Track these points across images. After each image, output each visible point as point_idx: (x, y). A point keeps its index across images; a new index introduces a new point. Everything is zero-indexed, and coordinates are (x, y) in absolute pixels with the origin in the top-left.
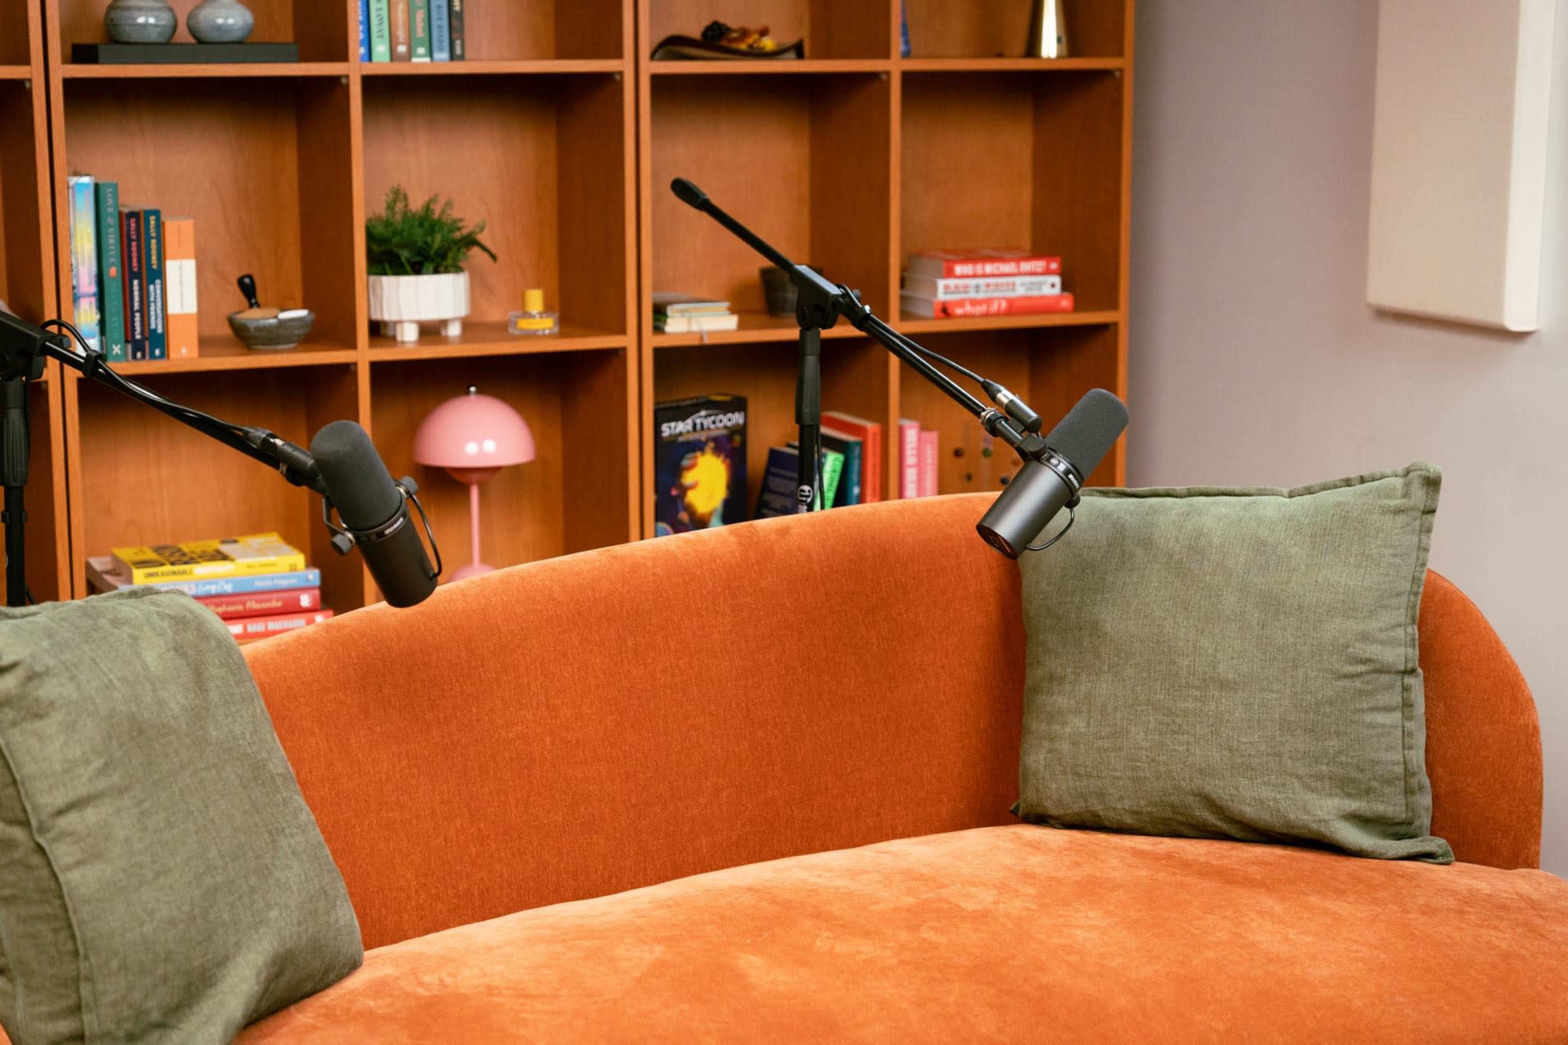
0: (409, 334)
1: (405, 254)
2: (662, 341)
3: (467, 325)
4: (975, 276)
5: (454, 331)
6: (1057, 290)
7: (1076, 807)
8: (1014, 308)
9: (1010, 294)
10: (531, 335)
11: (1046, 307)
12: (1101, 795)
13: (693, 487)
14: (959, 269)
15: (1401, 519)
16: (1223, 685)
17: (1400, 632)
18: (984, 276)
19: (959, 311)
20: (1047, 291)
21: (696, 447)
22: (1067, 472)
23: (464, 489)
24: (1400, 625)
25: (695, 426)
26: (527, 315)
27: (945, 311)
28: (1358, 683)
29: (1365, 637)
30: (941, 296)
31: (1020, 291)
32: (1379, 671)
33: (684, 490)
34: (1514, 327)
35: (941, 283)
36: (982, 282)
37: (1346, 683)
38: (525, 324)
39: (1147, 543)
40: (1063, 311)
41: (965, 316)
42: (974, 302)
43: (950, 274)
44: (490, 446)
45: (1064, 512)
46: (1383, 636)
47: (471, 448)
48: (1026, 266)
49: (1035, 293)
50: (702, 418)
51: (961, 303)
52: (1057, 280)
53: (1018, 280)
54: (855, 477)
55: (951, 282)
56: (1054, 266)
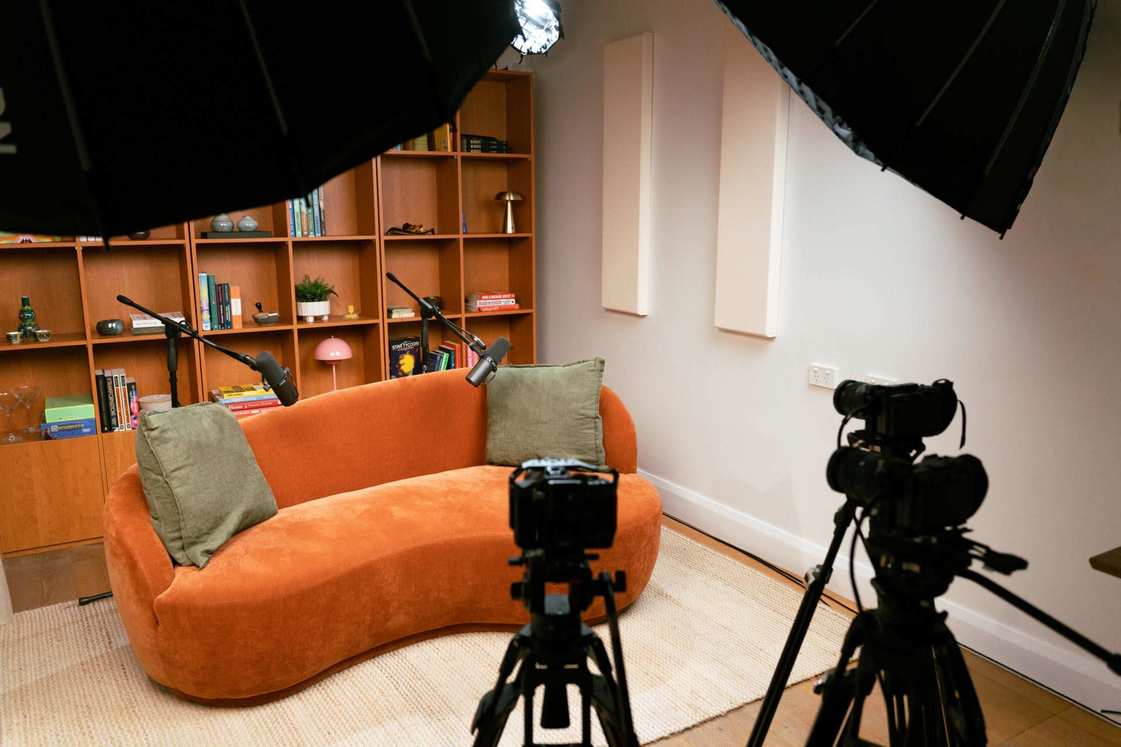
0: (311, 320)
1: (309, 296)
2: (390, 321)
3: (330, 317)
4: (489, 299)
5: (326, 318)
6: (514, 303)
7: (501, 460)
8: (501, 309)
9: (500, 305)
10: (350, 320)
11: (511, 308)
12: (508, 455)
13: (403, 364)
14: (483, 297)
15: (593, 373)
16: (543, 423)
17: (593, 406)
18: (491, 299)
19: (484, 310)
20: (511, 303)
21: (404, 352)
22: (492, 362)
23: (331, 367)
24: (593, 404)
25: (403, 346)
26: (349, 313)
27: (479, 310)
28: (581, 421)
29: (583, 408)
30: (478, 306)
31: (503, 304)
32: (588, 418)
33: (400, 366)
34: (641, 314)
35: (478, 302)
36: (491, 301)
37: (579, 421)
38: (348, 316)
39: (521, 381)
40: (516, 310)
41: (486, 311)
42: (488, 307)
43: (481, 299)
44: (338, 353)
45: (492, 373)
46: (589, 407)
47: (332, 354)
48: (504, 296)
49: (507, 304)
50: (405, 343)
51: (484, 308)
52: (514, 300)
53: (502, 300)
54: (453, 361)
55: (481, 301)
56: (513, 296)
